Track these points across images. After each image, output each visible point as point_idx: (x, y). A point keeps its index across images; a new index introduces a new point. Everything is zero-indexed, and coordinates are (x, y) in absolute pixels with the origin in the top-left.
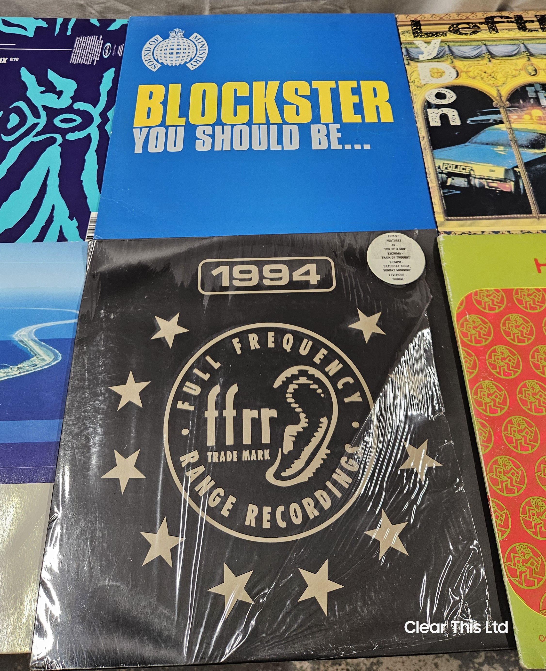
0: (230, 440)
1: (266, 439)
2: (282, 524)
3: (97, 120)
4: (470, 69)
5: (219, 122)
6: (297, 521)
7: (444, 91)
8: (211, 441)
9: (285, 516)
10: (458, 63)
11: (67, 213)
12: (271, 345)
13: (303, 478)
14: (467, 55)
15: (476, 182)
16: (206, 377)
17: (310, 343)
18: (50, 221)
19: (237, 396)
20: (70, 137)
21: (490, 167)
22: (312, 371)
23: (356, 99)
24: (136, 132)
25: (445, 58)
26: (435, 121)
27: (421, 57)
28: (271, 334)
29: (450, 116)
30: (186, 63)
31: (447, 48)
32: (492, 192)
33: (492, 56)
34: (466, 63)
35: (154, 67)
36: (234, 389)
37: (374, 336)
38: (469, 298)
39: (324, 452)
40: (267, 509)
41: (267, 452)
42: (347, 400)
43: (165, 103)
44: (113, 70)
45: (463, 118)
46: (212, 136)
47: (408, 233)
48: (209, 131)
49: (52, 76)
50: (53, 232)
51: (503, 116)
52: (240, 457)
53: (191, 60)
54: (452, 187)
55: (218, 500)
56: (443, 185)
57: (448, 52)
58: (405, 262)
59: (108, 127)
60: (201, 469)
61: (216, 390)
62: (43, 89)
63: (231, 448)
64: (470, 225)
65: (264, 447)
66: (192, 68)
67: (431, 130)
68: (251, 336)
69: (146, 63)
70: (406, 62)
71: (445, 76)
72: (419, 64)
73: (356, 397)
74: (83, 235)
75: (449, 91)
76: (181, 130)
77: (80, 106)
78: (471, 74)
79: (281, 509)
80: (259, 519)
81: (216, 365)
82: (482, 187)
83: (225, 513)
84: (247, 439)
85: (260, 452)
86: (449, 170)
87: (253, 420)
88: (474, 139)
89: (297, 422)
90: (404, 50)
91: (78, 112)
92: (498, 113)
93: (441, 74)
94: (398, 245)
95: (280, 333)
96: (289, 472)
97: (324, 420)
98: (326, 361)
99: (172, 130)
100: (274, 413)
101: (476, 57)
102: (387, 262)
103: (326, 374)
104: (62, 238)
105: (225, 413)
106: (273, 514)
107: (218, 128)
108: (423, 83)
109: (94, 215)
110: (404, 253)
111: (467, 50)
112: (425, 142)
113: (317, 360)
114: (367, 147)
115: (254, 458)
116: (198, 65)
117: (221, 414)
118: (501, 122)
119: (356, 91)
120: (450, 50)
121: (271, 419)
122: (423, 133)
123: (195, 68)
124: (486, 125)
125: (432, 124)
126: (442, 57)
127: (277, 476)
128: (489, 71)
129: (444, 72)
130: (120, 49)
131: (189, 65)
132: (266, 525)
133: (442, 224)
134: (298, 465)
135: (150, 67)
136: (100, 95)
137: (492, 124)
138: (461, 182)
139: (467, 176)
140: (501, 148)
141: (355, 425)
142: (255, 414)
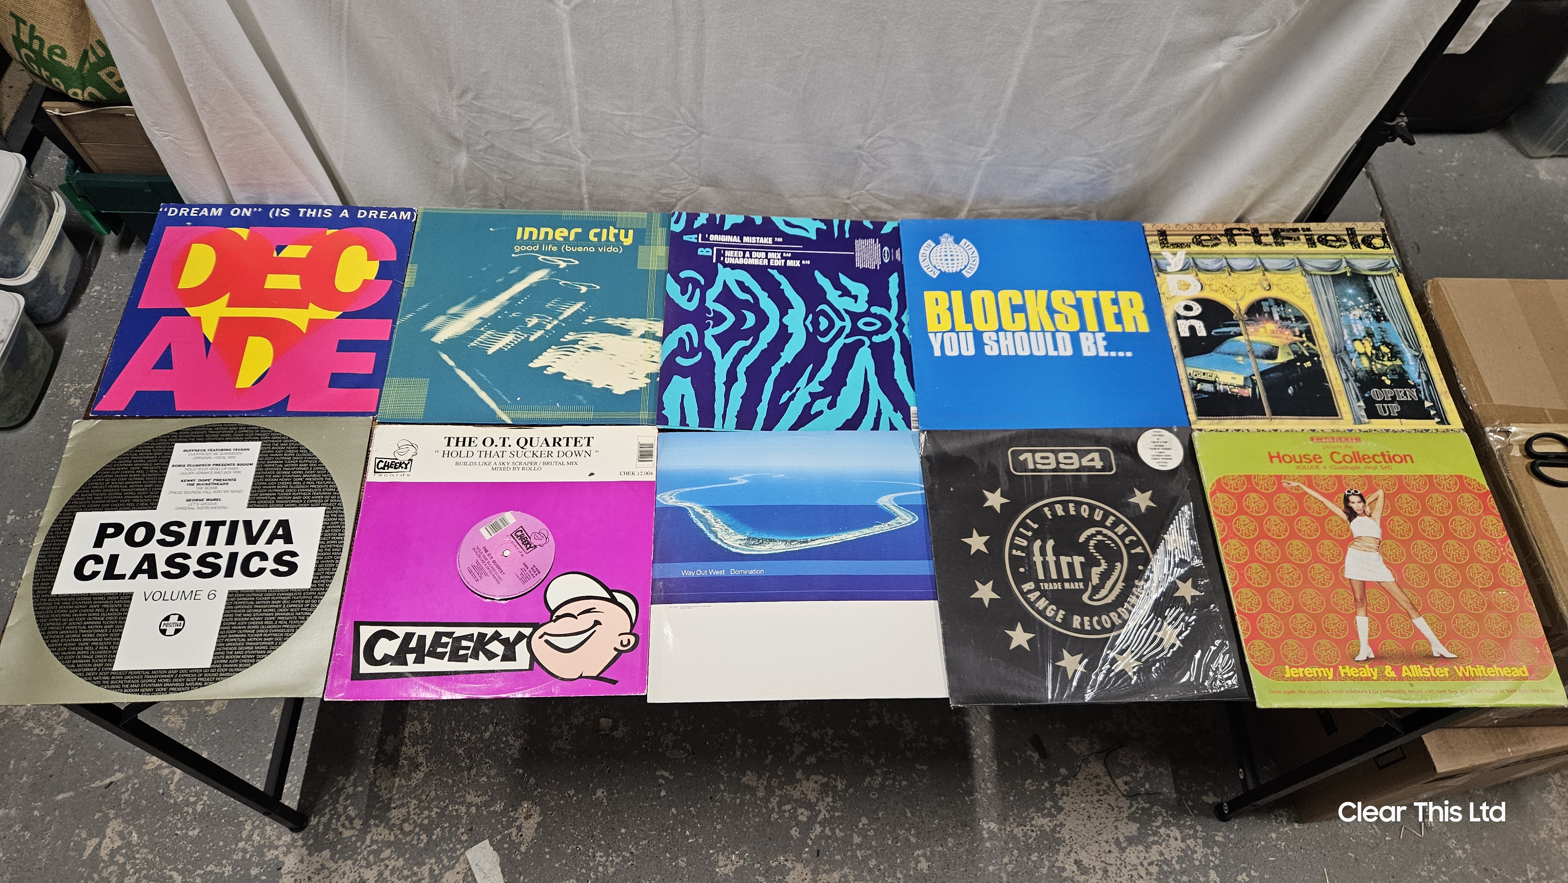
0: (1054, 576)
1: (1079, 575)
2: (1098, 628)
3: (895, 325)
4: (1213, 282)
5: (1001, 329)
6: (1108, 626)
7: (1191, 303)
8: (1041, 576)
9: (1099, 622)
10: (1202, 276)
11: (892, 408)
12: (1073, 513)
13: (1109, 600)
14: (1210, 268)
15: (1221, 388)
16: (1030, 534)
17: (1102, 512)
18: (879, 413)
19: (1054, 548)
20: (877, 339)
21: (1232, 374)
22: (1105, 531)
23: (1115, 309)
24: (931, 336)
25: (1190, 270)
26: (1185, 333)
27: (1169, 269)
28: (1071, 505)
29: (1197, 328)
30: (962, 270)
31: (1191, 261)
32: (1234, 396)
33: (1232, 270)
34: (1209, 276)
35: (934, 275)
36: (1050, 543)
37: (1148, 508)
38: (1219, 481)
39: (1120, 585)
40: (1086, 619)
41: (1081, 584)
42: (1133, 551)
43: (950, 309)
44: (895, 275)
45: (1208, 329)
46: (998, 341)
47: (1170, 430)
48: (994, 336)
49: (844, 280)
50: (884, 423)
51: (1242, 328)
52: (1063, 586)
53: (966, 267)
54: (1201, 391)
55: (1053, 613)
56: (1194, 389)
57: (1192, 264)
58: (1167, 452)
59: (905, 330)
60: (1038, 594)
61: (1038, 543)
62: (840, 293)
63: (1056, 581)
64: (1217, 424)
65: (1079, 581)
66: (968, 276)
67: (1182, 340)
68: (1057, 506)
69: (925, 269)
70: (1156, 274)
71: (1192, 288)
72: (1167, 276)
73: (1139, 550)
74: (909, 426)
75: (1195, 303)
76: (970, 336)
77: (875, 310)
78: (1214, 287)
79: (1095, 619)
80: (1082, 624)
81: (1036, 526)
82: (1226, 392)
83: (1059, 620)
84: (1066, 575)
85: (1076, 583)
86: (1199, 377)
87: (1068, 563)
88: (1218, 349)
89: (1099, 565)
90: (1153, 261)
91: (875, 316)
92: (1238, 325)
93: (1188, 286)
94: (1162, 439)
95: (1078, 504)
96: (1097, 597)
97: (1118, 564)
98: (1116, 524)
99: (962, 335)
100: (1082, 559)
101: (1218, 270)
102: (1154, 452)
103: (1116, 534)
104: (893, 428)
105: (1047, 558)
106: (1091, 621)
107: (1001, 334)
108: (1172, 295)
109: (913, 409)
110: (1167, 446)
111: (1209, 263)
112: (1177, 351)
113: (1108, 523)
114: (1129, 354)
115: (1072, 587)
116: (973, 272)
117: (1045, 559)
118: (1241, 334)
119: (1115, 302)
120: (1194, 262)
121: (1081, 563)
122: (1175, 343)
123: (970, 275)
124: (1227, 337)
125: (1182, 335)
126: (1187, 269)
127: (1090, 598)
128: (1229, 285)
129: (1190, 285)
130: (898, 252)
131: (964, 272)
132: (1087, 628)
133: (1195, 423)
134: (1103, 593)
135: (930, 274)
136: (890, 300)
137: (1233, 336)
138: (1209, 388)
139: (1214, 383)
140: (1241, 358)
141: (1141, 567)
142: (1069, 559)
